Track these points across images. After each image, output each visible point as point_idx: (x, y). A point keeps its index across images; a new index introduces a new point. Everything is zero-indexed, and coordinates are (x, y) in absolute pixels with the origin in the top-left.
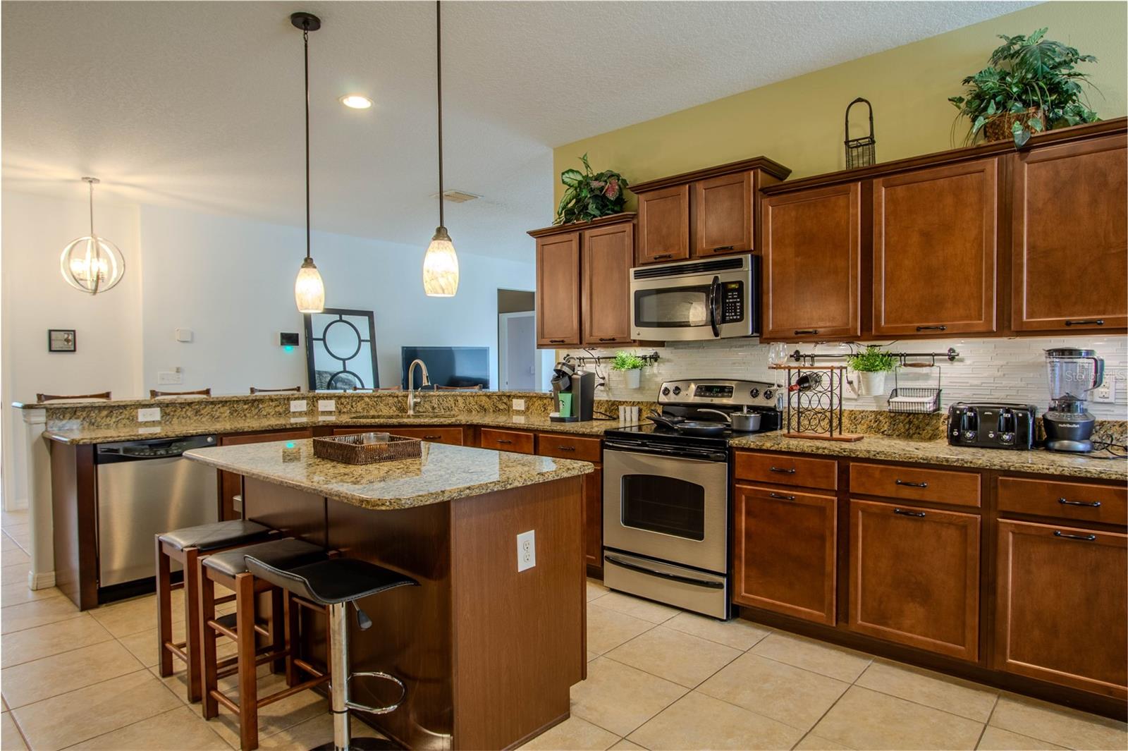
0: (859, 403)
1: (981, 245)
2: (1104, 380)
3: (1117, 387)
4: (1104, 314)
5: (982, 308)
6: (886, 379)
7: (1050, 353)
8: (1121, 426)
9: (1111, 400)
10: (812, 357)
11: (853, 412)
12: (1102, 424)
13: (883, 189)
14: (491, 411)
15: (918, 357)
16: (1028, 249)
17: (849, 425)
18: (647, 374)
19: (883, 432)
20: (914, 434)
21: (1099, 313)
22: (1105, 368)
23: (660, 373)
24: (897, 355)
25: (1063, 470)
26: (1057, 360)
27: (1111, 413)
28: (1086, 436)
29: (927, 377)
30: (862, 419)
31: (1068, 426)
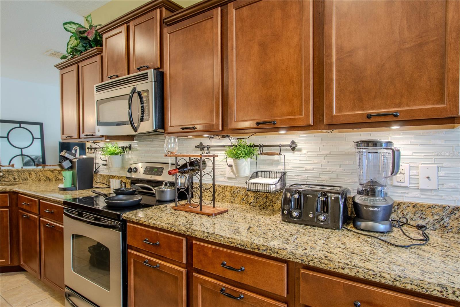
0: (236, 181)
1: (300, 50)
2: (401, 168)
3: (411, 174)
4: (400, 107)
5: (302, 104)
6: (251, 163)
7: (358, 144)
8: (414, 207)
9: (406, 184)
10: (209, 147)
11: (232, 188)
12: (399, 204)
13: (234, 10)
14: (54, 180)
15: (272, 148)
16: (336, 51)
17: (230, 198)
18: (126, 158)
19: (250, 204)
20: (269, 206)
21: (395, 106)
22: (401, 157)
23: (132, 158)
24: (257, 146)
25: (358, 272)
26: (364, 150)
27: (406, 195)
28: (386, 218)
29: (277, 163)
30: (238, 193)
31: (371, 209)
